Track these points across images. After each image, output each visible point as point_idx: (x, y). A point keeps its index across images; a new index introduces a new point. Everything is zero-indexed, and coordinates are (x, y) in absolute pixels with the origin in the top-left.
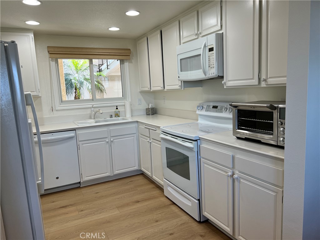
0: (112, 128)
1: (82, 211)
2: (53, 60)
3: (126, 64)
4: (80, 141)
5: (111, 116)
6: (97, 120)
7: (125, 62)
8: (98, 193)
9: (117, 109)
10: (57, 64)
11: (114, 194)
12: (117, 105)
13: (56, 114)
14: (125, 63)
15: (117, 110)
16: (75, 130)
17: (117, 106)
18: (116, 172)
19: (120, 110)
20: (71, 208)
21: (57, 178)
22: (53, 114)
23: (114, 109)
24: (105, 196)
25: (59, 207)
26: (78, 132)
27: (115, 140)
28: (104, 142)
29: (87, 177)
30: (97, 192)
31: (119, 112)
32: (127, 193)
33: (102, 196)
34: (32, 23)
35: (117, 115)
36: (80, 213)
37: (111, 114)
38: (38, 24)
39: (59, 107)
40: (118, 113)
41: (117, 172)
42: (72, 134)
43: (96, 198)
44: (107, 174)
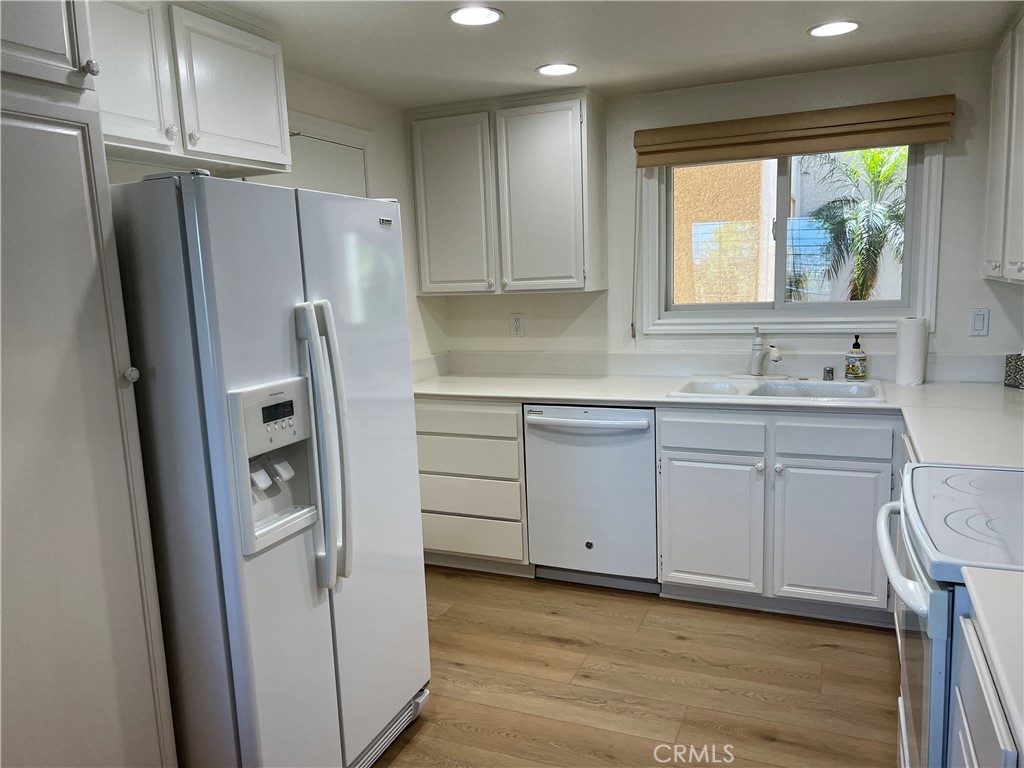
0: (783, 421)
1: (586, 677)
2: (652, 172)
3: (933, 162)
4: (666, 448)
5: (829, 374)
6: (767, 380)
7: (926, 152)
8: (683, 638)
9: (856, 346)
10: (663, 187)
11: (727, 667)
12: (857, 331)
13: (640, 347)
14: (927, 159)
15: (856, 354)
16: (654, 408)
17: (857, 337)
18: (786, 588)
19: (867, 353)
20: (572, 654)
21: (589, 545)
22: (636, 346)
23: (845, 349)
24: (693, 660)
25: (551, 634)
26: (665, 417)
27: (792, 470)
28: (749, 468)
29: (676, 571)
30: (683, 635)
31: (863, 360)
32: (770, 684)
33: (684, 658)
34: (558, 70)
35: (855, 373)
36: (575, 681)
37: (829, 365)
38: (572, 69)
39: (654, 325)
40: (858, 364)
41: (787, 591)
42: (640, 419)
43: (662, 655)
44: (750, 586)
